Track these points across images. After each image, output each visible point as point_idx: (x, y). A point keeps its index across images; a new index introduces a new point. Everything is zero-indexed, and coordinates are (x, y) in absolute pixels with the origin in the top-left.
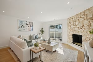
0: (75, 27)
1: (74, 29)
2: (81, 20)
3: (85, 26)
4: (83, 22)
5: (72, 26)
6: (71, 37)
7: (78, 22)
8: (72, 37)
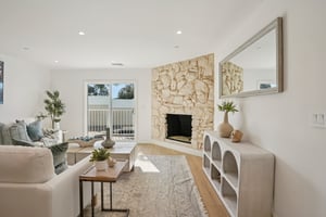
0: (174, 93)
1: (170, 100)
2: (190, 78)
3: (198, 93)
4: (194, 84)
5: (166, 93)
6: (163, 121)
7: (183, 82)
8: (165, 121)
